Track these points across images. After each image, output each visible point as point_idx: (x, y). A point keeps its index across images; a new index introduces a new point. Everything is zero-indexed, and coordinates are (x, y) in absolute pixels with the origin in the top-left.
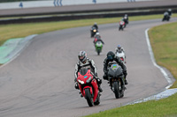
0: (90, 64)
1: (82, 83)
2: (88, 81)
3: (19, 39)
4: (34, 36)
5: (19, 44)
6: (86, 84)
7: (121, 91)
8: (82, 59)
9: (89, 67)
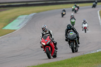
0: (50, 33)
1: (44, 44)
2: (48, 43)
3: (26, 16)
4: (34, 14)
5: (25, 18)
6: (46, 45)
7: (76, 48)
8: (44, 30)
9: (49, 34)
